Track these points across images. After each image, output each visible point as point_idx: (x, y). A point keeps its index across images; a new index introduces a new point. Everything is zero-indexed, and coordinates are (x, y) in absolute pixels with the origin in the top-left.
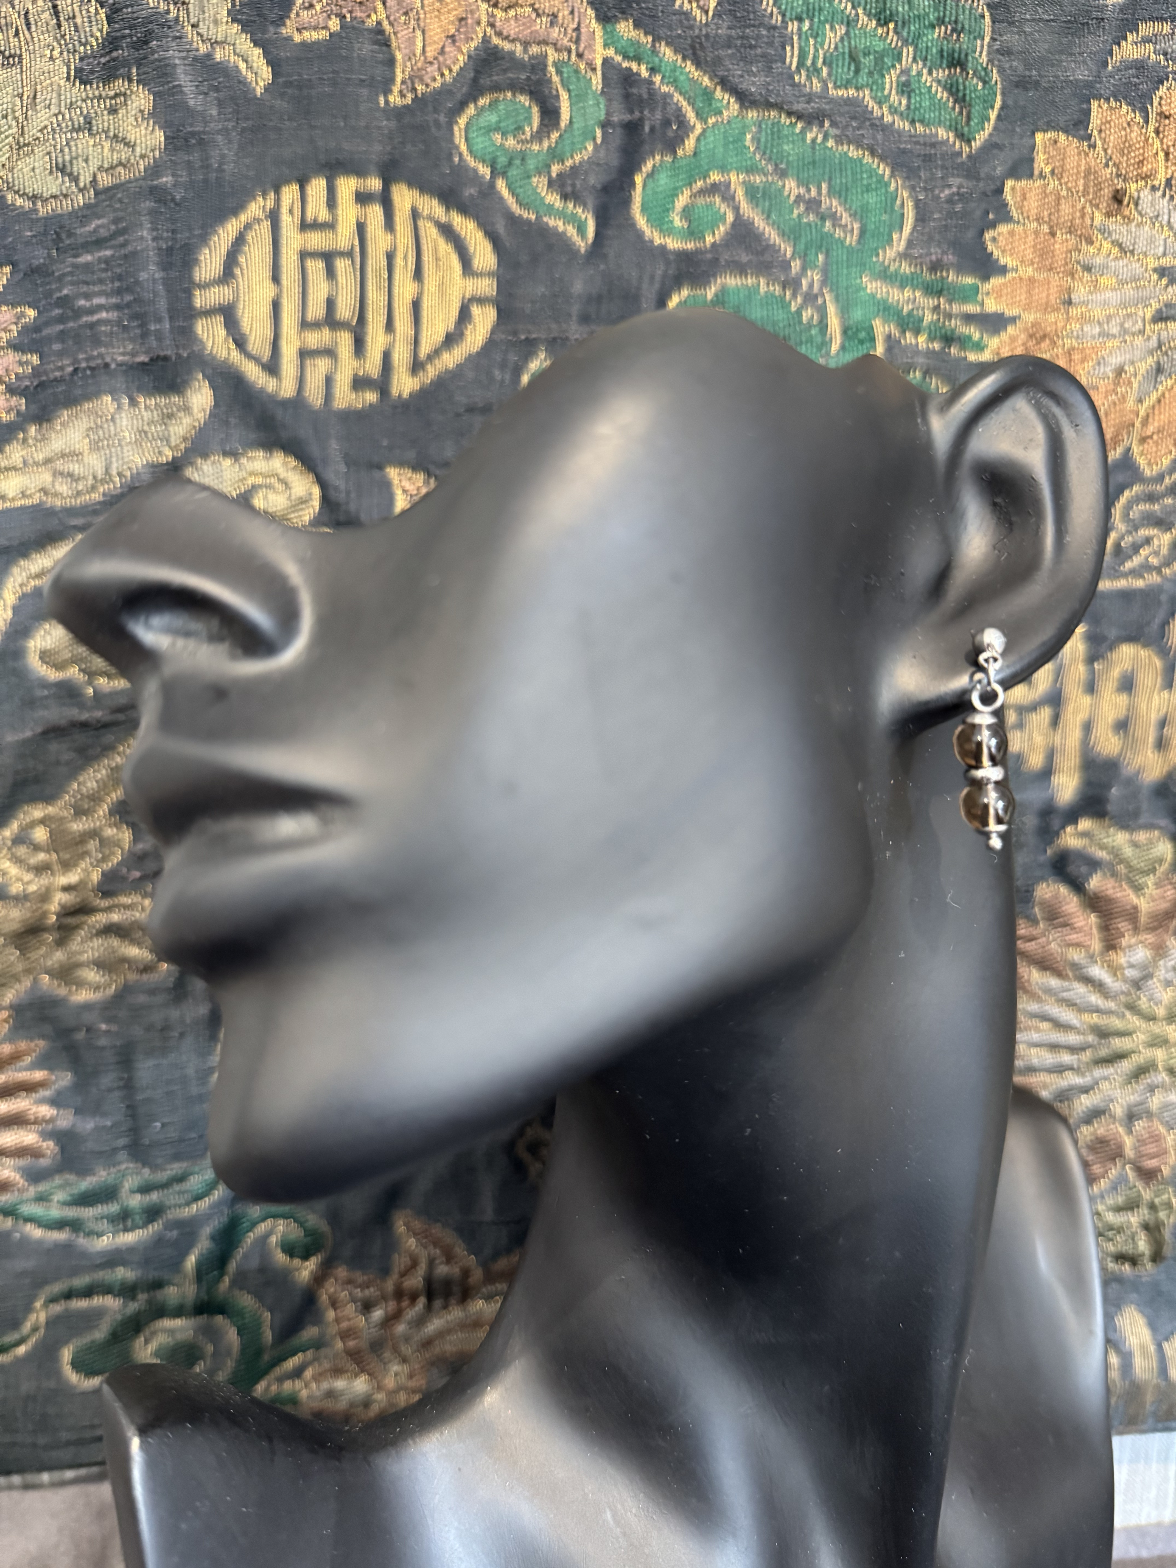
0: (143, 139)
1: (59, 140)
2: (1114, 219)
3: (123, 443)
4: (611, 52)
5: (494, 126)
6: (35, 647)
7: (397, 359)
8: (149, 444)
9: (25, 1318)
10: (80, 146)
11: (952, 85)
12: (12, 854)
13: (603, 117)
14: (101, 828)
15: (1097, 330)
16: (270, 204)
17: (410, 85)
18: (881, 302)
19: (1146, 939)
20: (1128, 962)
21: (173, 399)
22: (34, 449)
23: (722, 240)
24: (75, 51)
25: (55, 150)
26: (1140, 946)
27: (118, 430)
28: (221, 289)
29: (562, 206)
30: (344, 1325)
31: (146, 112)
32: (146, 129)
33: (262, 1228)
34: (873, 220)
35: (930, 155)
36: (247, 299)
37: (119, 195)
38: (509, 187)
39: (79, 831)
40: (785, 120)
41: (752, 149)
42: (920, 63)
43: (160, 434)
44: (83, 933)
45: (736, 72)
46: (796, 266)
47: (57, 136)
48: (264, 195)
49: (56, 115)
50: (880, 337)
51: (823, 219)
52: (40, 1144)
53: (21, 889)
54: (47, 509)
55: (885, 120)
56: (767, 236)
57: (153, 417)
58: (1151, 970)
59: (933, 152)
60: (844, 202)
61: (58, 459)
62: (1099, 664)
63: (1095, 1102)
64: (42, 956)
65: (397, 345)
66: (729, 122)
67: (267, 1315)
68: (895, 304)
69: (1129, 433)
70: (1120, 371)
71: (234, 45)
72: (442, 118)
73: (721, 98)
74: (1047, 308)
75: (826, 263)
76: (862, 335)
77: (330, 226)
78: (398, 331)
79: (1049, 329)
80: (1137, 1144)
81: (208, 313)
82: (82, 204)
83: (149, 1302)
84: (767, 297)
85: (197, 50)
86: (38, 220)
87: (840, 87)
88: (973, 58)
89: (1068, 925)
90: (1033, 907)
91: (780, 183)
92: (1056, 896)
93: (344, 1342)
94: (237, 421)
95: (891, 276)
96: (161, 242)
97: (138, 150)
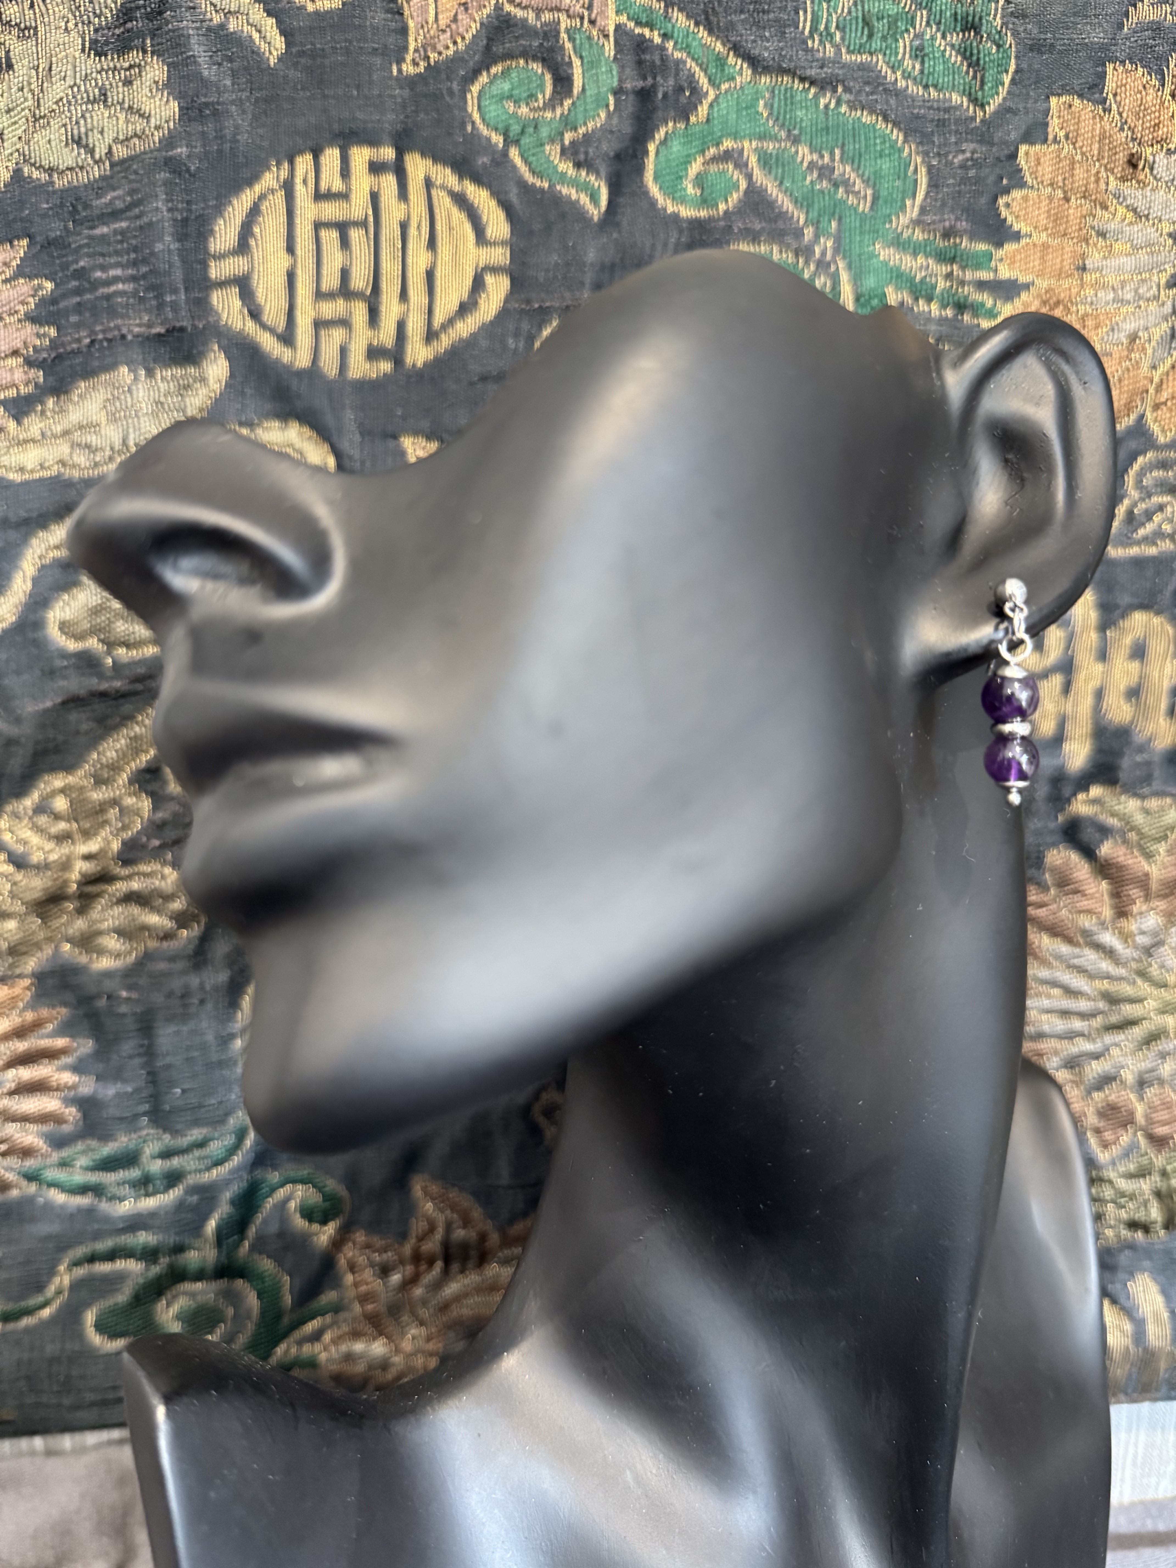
0: (158, 110)
1: (74, 112)
2: (1129, 184)
3: (140, 414)
4: (623, 19)
5: (506, 94)
6: (54, 617)
7: (411, 329)
8: (165, 415)
9: (49, 1281)
10: (95, 118)
11: (965, 50)
12: (33, 823)
13: (615, 84)
14: (121, 797)
15: (1112, 295)
16: (284, 174)
17: (422, 53)
18: (894, 269)
19: (1158, 906)
20: (1140, 929)
21: (189, 370)
22: (52, 421)
23: (735, 208)
24: (90, 22)
25: (71, 122)
26: (1151, 913)
27: (135, 401)
28: (236, 260)
29: (574, 174)
30: (363, 1288)
31: (161, 83)
32: (161, 100)
33: (281, 1193)
34: (886, 186)
35: (944, 120)
36: (261, 270)
37: (135, 167)
38: (522, 155)
39: (99, 800)
40: (797, 85)
42: (934, 27)
43: (177, 405)
44: (103, 901)
45: (748, 37)
46: (809, 233)
47: (73, 108)
48: (279, 165)
49: (72, 87)
51: (836, 185)
52: (62, 1110)
53: (43, 858)
54: (65, 480)
55: (899, 84)
56: (780, 203)
57: (169, 388)
58: (1162, 936)
59: (946, 117)
60: (857, 169)
61: (76, 430)
62: (1111, 632)
63: (1106, 1068)
64: (63, 924)
65: (411, 315)
66: (741, 87)
67: (287, 1278)
68: (908, 271)
69: (1142, 400)
70: (1133, 338)
71: (247, 14)
72: (455, 86)
73: (733, 63)
74: (1060, 275)
75: (839, 230)
76: (875, 302)
77: (344, 196)
78: (412, 301)
79: (1062, 295)
80: (1148, 1111)
81: (222, 284)
82: (97, 176)
83: (171, 1266)
85: (211, 20)
86: (54, 192)
87: (853, 52)
88: (988, 21)
89: (1079, 892)
90: (1044, 874)
91: (793, 150)
92: (1067, 863)
93: (362, 1306)
94: (253, 391)
95: (904, 243)
96: (176, 213)
97: (153, 121)
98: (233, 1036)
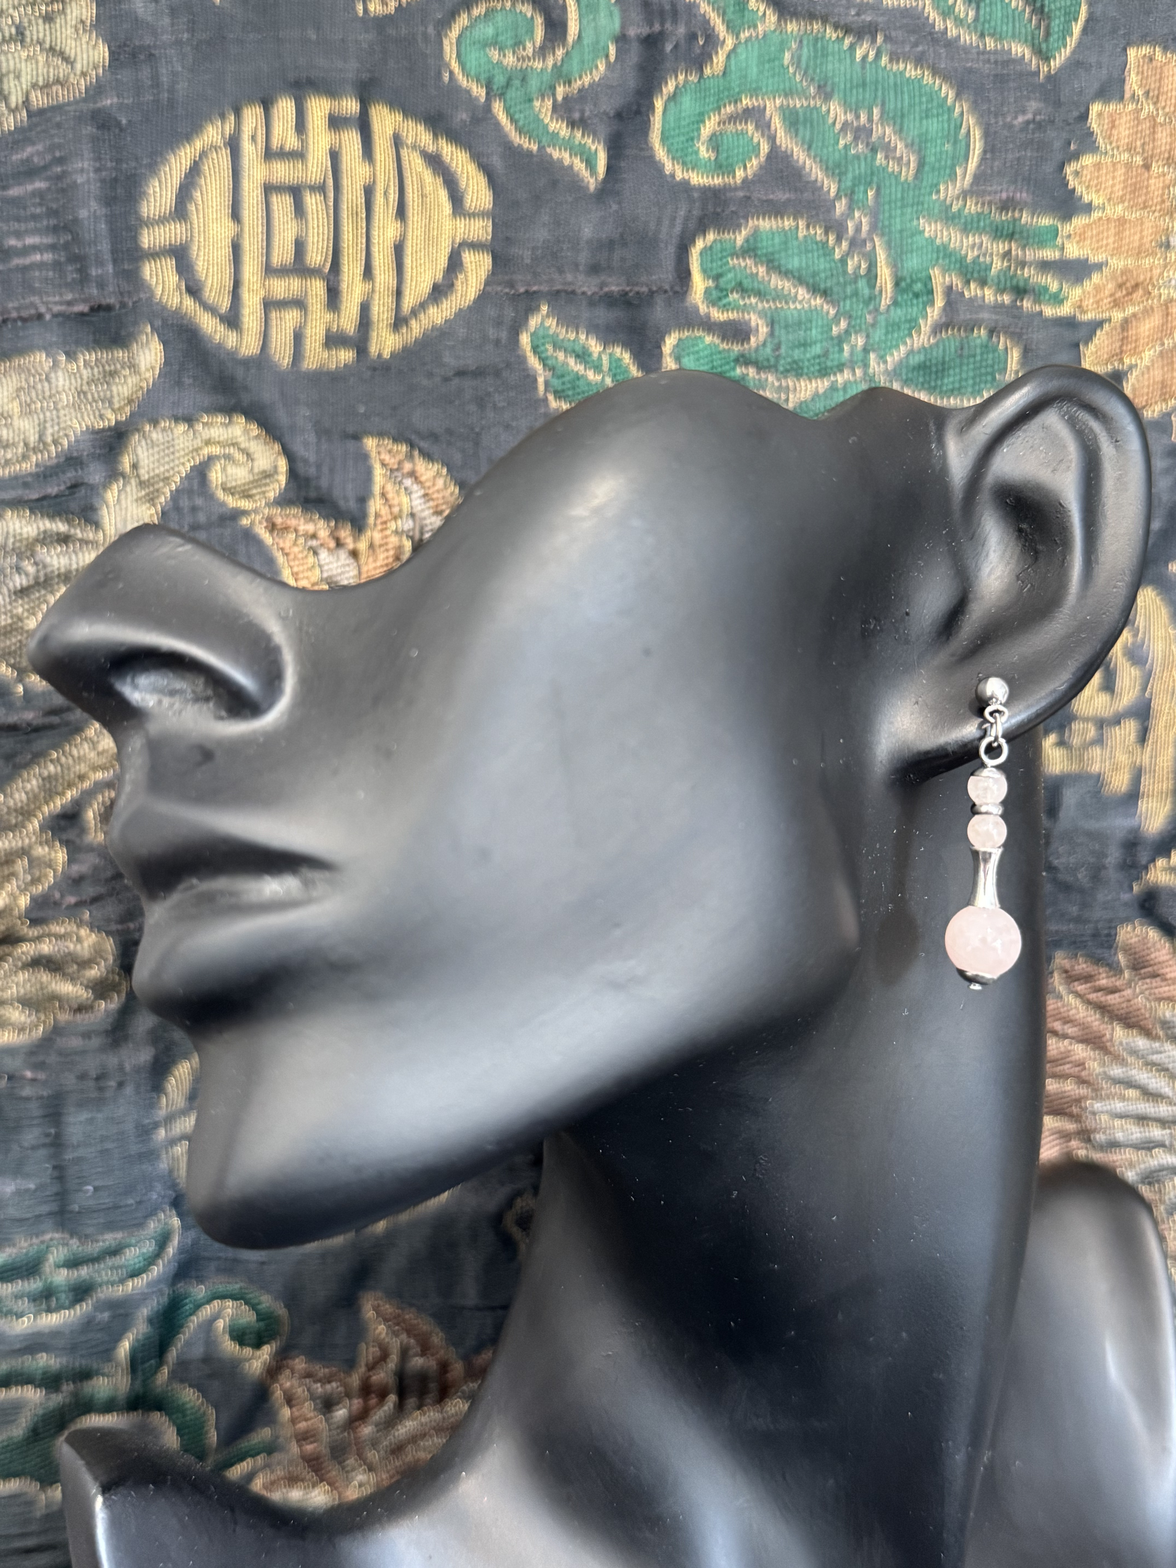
0: (84, 54)
3: (59, 406)
5: (490, 40)
7: (376, 313)
8: (89, 407)
10: (11, 60)
13: (617, 30)
14: (30, 847)
16: (229, 128)
18: (942, 248)
21: (116, 355)
23: (755, 175)
27: (53, 392)
28: (173, 227)
29: (568, 134)
30: (302, 1425)
31: (89, 22)
32: (88, 42)
33: (207, 1311)
34: (933, 151)
35: (1002, 75)
36: (202, 240)
38: (507, 110)
39: (5, 850)
40: (831, 34)
41: (791, 70)
43: (102, 394)
44: (6, 966)
46: (840, 207)
48: (223, 118)
50: (939, 290)
51: (874, 150)
55: (949, 34)
56: (807, 170)
57: (93, 375)
59: (1004, 71)
60: (900, 131)
65: (376, 296)
66: (765, 36)
67: (211, 1413)
68: (957, 250)
73: (755, 8)
74: (1139, 252)
75: (877, 202)
76: (918, 287)
77: (299, 155)
78: (378, 280)
79: (1142, 277)
81: (156, 255)
82: (12, 127)
83: (75, 1395)
84: (806, 241)
89: (1158, 975)
90: (1116, 954)
91: (824, 109)
92: (1144, 940)
93: (300, 1446)
94: (191, 381)
95: (953, 217)
96: (104, 173)
97: (78, 66)
98: (156, 1125)
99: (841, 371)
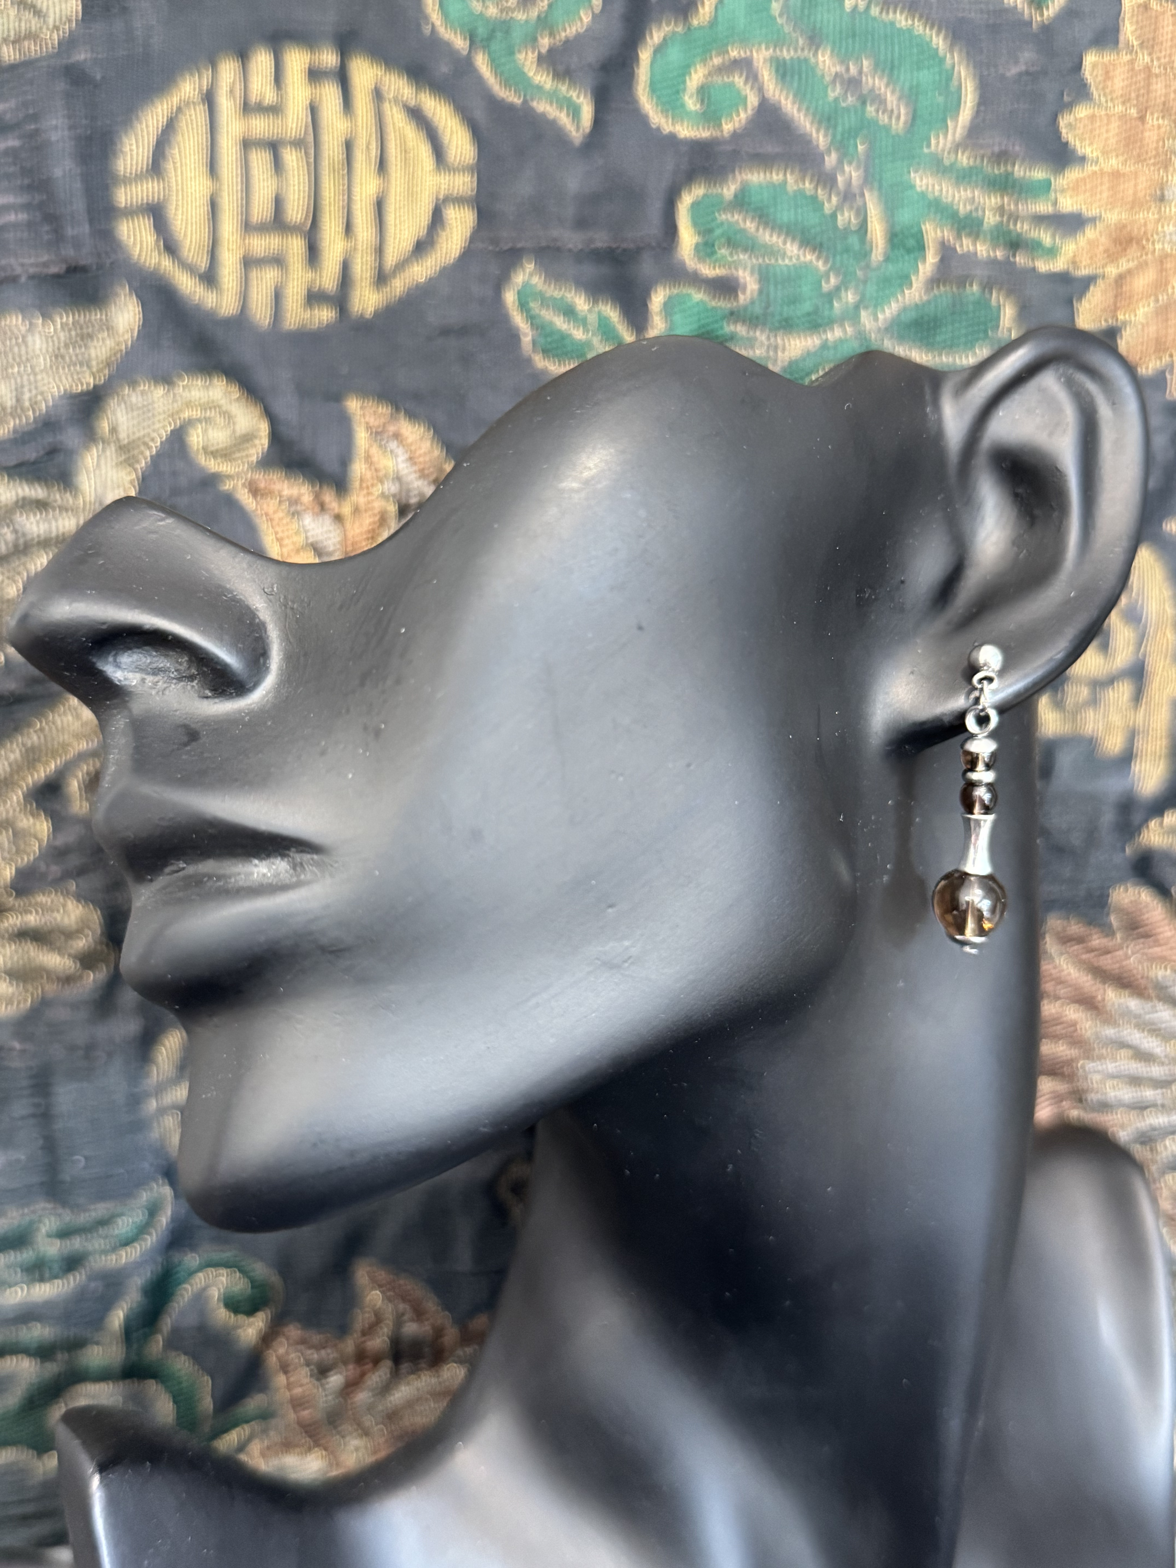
0: (57, 7)
3: (37, 370)
7: (358, 271)
8: (67, 370)
14: (15, 817)
16: (206, 82)
18: (933, 202)
21: (93, 318)
23: (742, 128)
27: (31, 355)
28: (150, 184)
29: (554, 87)
30: (298, 1391)
33: (200, 1279)
34: (925, 103)
36: (180, 197)
38: (491, 63)
41: (779, 21)
43: (80, 356)
46: (831, 160)
48: (199, 71)
50: (931, 245)
51: (864, 103)
56: (796, 123)
57: (71, 337)
60: (889, 81)
65: (358, 254)
67: (207, 1381)
68: (949, 203)
74: (1134, 206)
75: (868, 155)
76: (910, 242)
77: (278, 109)
78: (359, 237)
79: (1136, 232)
81: (134, 213)
83: (68, 1364)
84: (795, 196)
89: (1151, 936)
90: (1108, 914)
91: (812, 59)
92: (1137, 902)
93: (295, 1412)
94: (170, 343)
95: (945, 170)
96: (78, 131)
97: (51, 21)
98: (147, 1095)
99: (832, 330)
